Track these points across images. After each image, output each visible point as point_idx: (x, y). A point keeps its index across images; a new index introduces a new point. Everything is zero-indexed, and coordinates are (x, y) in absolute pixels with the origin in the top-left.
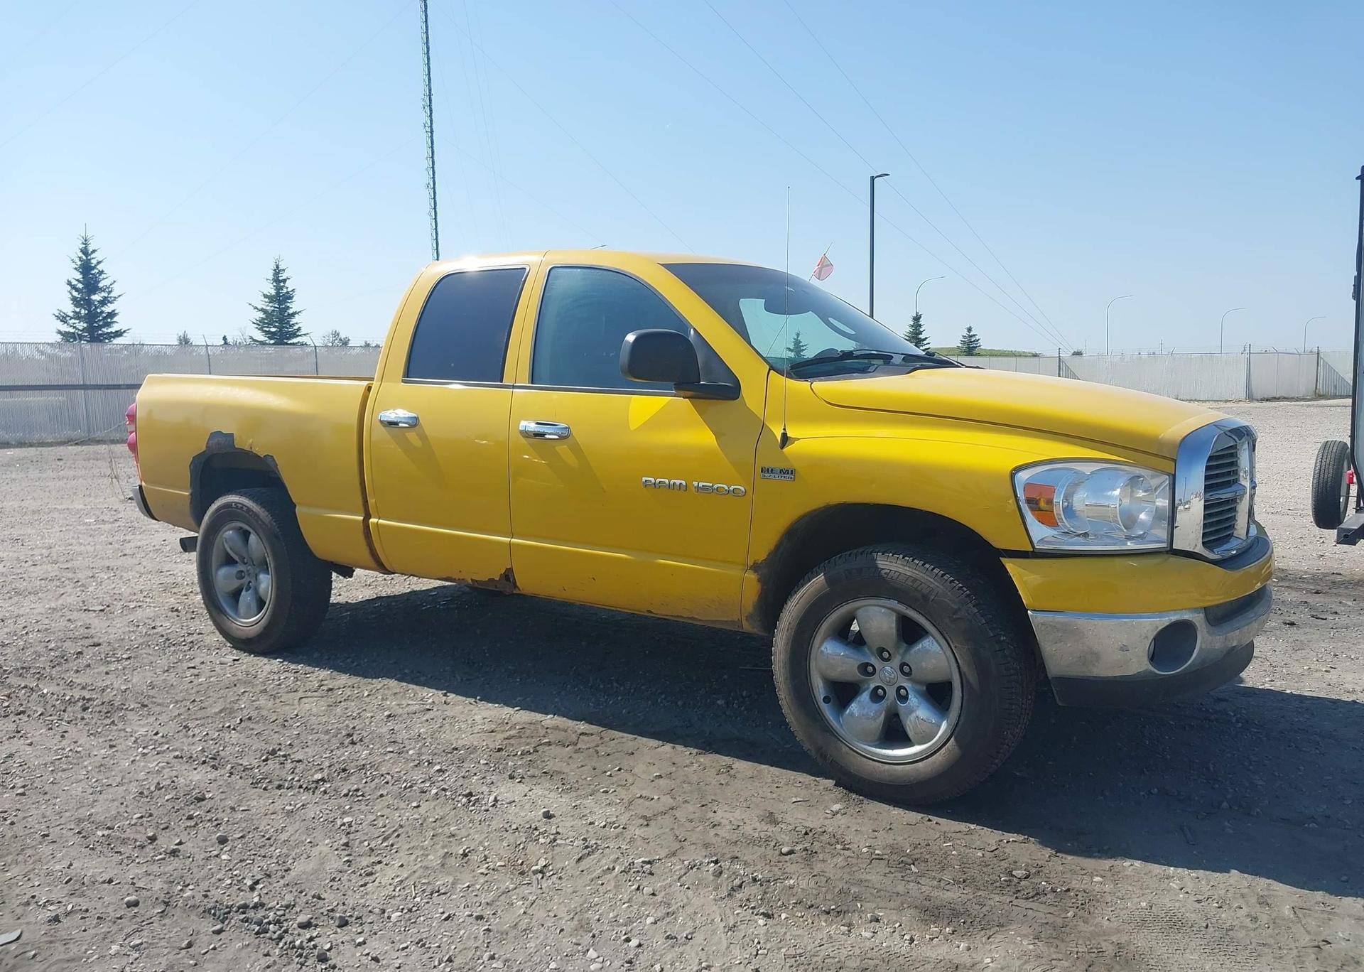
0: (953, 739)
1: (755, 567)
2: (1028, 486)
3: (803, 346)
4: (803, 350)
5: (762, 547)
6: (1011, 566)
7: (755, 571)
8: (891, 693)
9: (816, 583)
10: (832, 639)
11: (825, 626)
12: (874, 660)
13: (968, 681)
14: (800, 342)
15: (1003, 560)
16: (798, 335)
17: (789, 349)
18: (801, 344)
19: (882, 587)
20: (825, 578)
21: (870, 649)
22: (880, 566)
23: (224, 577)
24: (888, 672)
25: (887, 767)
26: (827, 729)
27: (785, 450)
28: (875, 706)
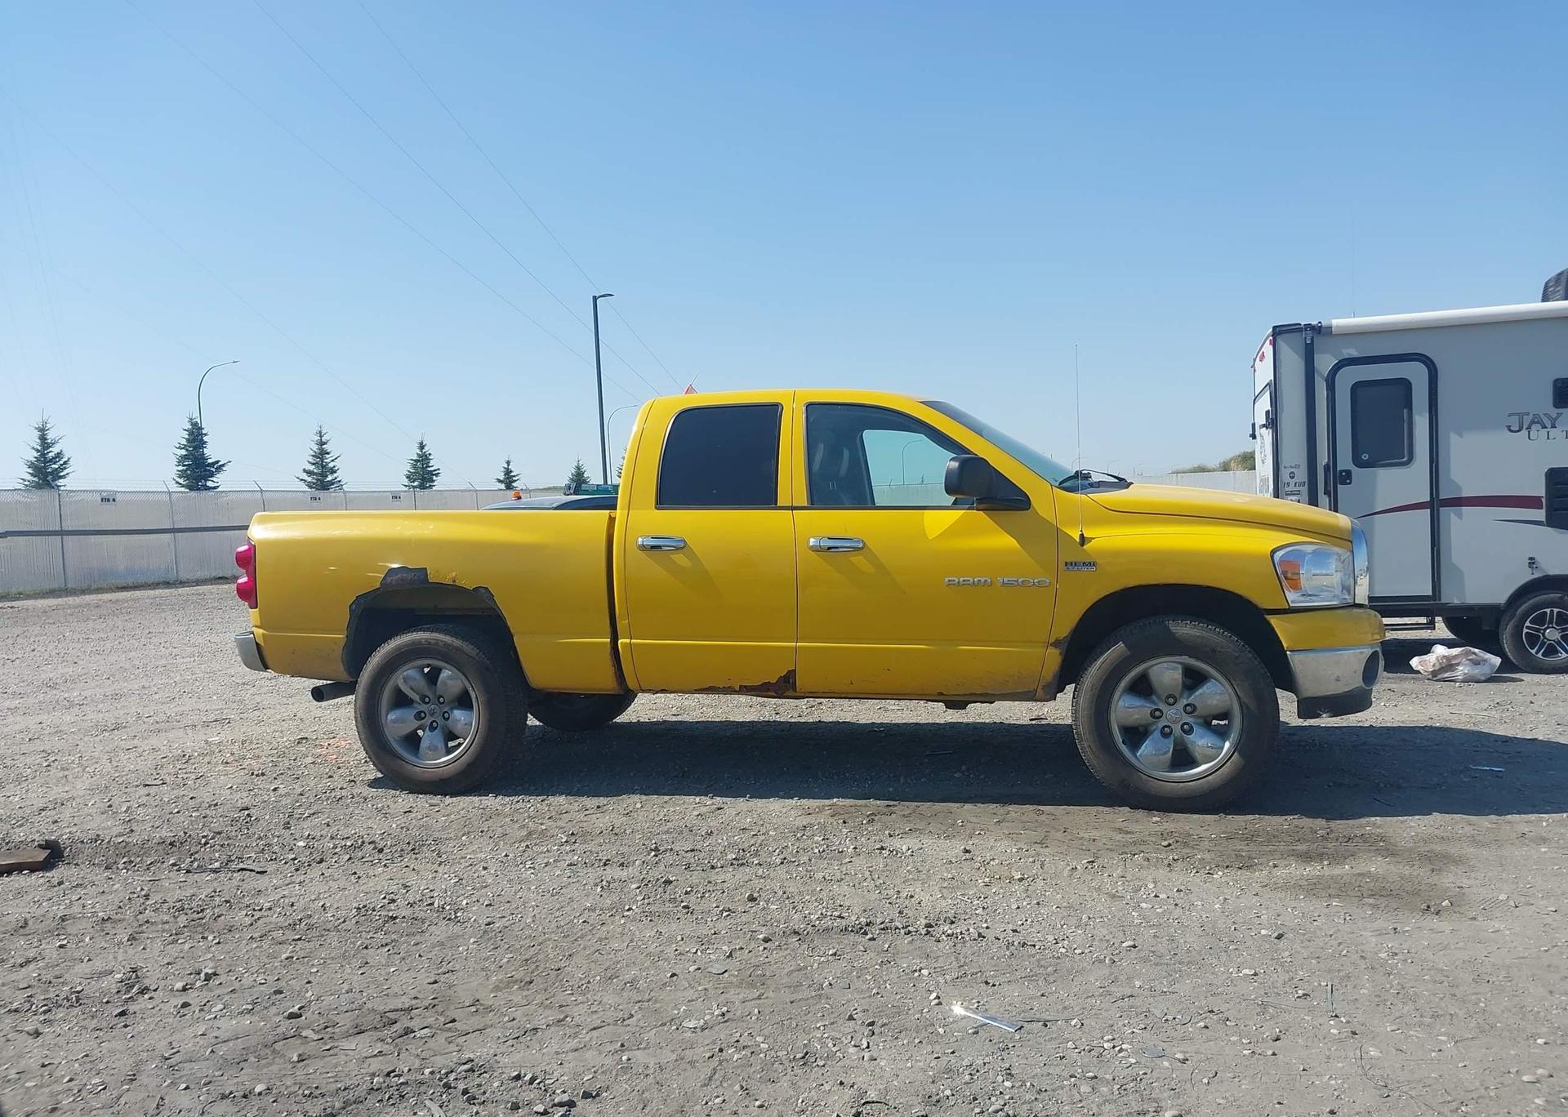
0: (1236, 754)
1: (1056, 644)
2: (1281, 561)
3: (514, 476)
4: (515, 481)
5: (1064, 627)
6: (1274, 621)
7: (1056, 647)
8: (1177, 729)
9: (1117, 650)
10: (1128, 693)
11: (1123, 684)
12: (1162, 706)
13: (1248, 708)
14: (511, 471)
15: (1268, 617)
16: (508, 463)
17: (499, 481)
18: (512, 474)
19: (1174, 646)
20: (1126, 645)
21: (1159, 697)
22: (1174, 631)
23: (397, 722)
24: (1173, 715)
25: (1182, 784)
26: (1127, 763)
27: (1085, 547)
28: (1166, 741)
